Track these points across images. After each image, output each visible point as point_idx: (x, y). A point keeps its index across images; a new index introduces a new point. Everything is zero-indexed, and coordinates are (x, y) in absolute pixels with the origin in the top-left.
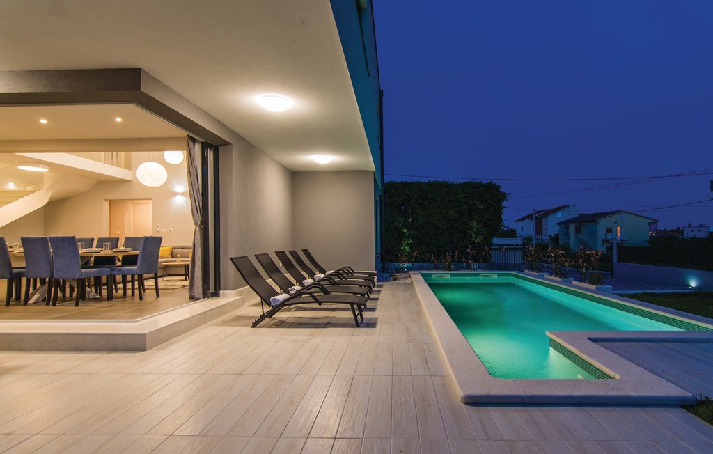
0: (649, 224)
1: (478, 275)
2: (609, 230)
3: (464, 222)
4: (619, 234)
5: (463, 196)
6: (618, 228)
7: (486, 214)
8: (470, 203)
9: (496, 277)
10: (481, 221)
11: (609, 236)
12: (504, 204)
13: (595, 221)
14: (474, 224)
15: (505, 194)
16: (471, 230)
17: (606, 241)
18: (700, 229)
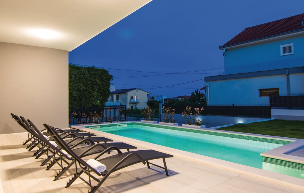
0: (147, 95)
1: (116, 125)
2: (132, 98)
3: (89, 92)
4: (136, 100)
5: (89, 75)
6: (136, 97)
7: (102, 87)
8: (93, 80)
9: (126, 125)
10: (99, 92)
11: (132, 101)
12: (111, 82)
13: (126, 93)
14: (95, 93)
15: (111, 76)
16: (93, 96)
17: (130, 103)
18: (158, 97)
